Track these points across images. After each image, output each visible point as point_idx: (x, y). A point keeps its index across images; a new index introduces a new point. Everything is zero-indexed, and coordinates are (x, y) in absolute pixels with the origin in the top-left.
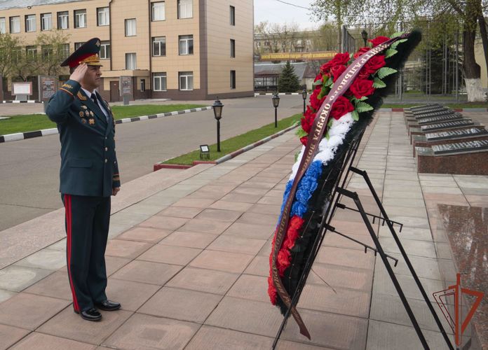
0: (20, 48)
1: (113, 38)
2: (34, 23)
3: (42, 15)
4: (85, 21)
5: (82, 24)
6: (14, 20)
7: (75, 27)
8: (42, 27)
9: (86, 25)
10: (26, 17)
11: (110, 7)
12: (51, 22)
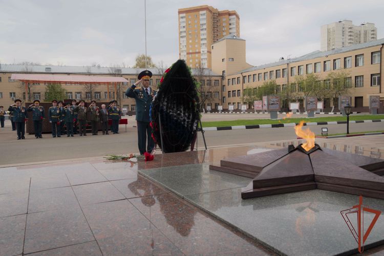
0: (320, 81)
1: (382, 72)
2: (329, 65)
3: (334, 60)
4: (363, 62)
5: (360, 63)
6: (318, 65)
7: (356, 66)
8: (334, 67)
9: (363, 65)
10: (325, 62)
11: (381, 51)
12: (340, 64)
